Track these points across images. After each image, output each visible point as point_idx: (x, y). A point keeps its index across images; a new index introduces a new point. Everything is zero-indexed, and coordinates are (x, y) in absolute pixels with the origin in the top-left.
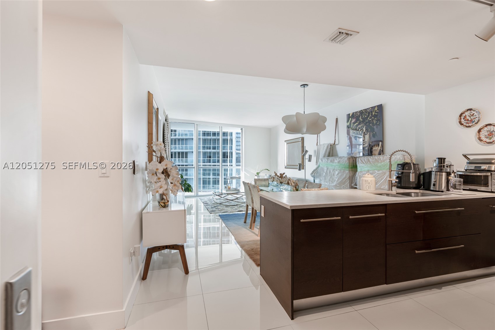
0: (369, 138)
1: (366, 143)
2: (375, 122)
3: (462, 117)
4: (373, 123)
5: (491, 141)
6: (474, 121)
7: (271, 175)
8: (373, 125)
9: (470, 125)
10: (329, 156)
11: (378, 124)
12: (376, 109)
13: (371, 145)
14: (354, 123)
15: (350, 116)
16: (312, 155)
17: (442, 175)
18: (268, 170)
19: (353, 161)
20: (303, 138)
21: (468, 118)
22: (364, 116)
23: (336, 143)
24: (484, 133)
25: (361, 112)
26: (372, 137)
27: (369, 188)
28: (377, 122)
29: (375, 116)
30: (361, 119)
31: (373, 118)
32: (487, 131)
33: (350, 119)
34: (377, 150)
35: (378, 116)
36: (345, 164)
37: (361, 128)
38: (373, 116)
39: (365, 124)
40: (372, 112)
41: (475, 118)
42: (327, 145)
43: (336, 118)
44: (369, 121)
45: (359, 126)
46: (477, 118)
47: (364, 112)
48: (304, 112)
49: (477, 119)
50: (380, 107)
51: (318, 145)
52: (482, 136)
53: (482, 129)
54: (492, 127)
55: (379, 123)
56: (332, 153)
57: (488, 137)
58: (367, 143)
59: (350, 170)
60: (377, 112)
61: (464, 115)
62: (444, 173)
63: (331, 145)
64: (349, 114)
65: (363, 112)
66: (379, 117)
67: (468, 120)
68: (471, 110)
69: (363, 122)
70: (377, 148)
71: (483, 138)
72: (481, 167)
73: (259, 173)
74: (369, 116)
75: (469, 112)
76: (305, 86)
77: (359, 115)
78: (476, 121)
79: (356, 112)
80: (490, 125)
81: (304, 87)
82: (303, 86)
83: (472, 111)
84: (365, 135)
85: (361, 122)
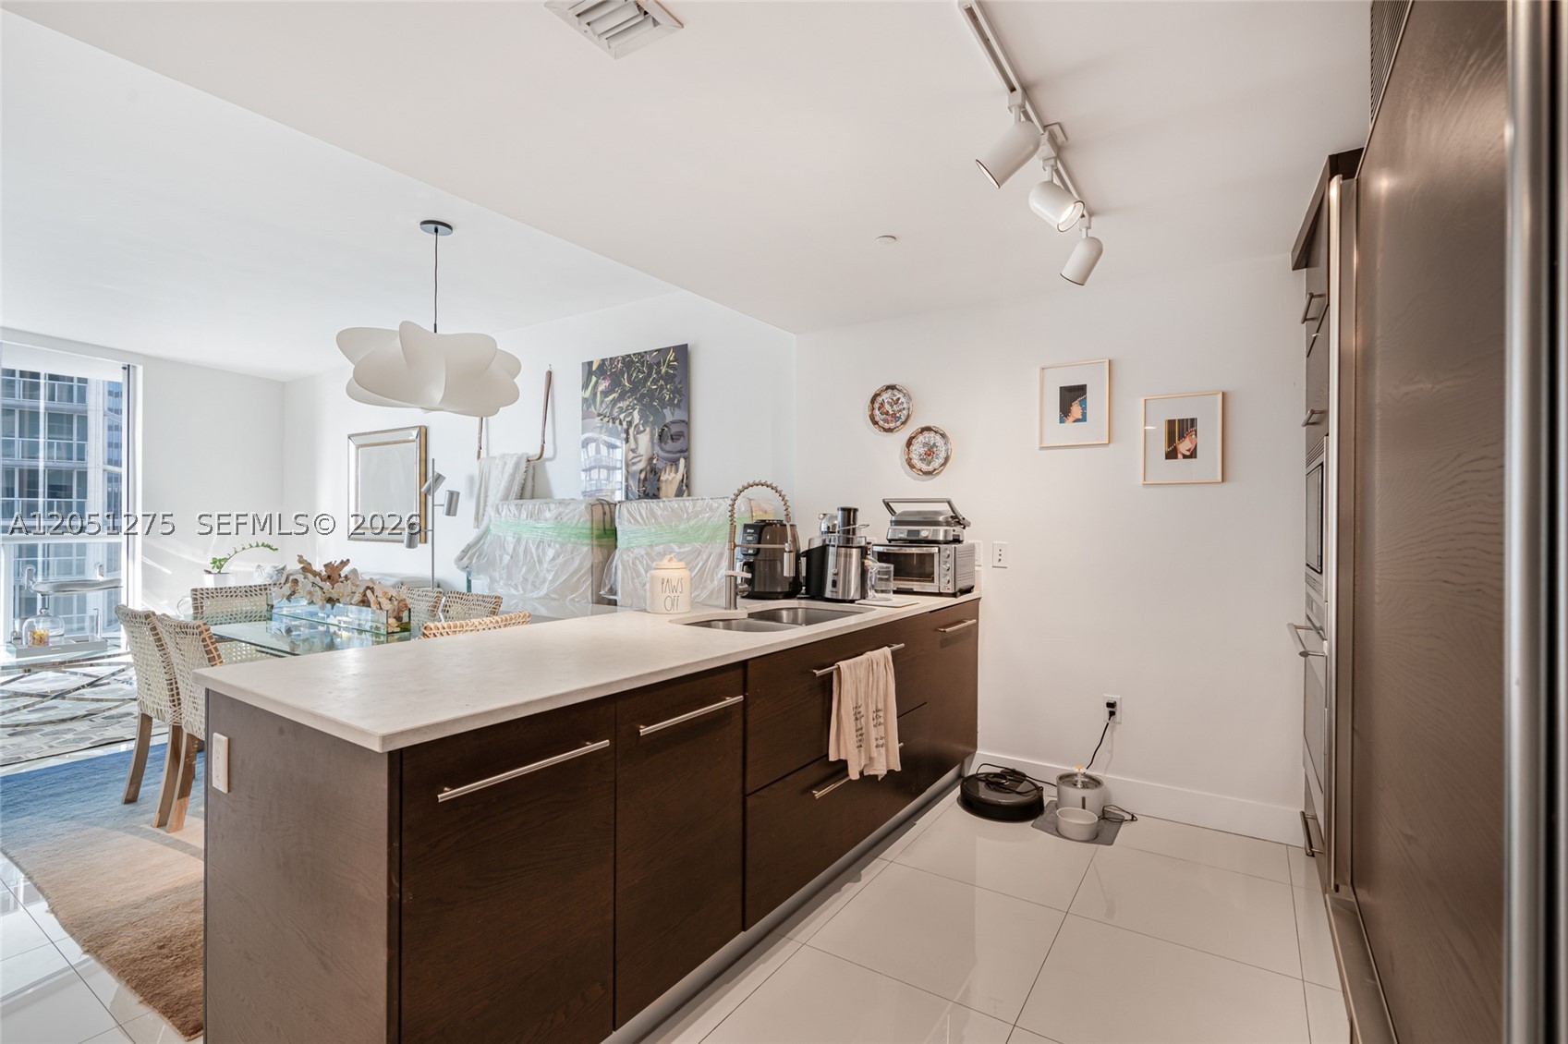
0: (650, 444)
2: (668, 396)
3: (877, 405)
4: (662, 400)
5: (930, 468)
6: (900, 418)
7: (283, 569)
8: (663, 404)
9: (892, 425)
10: (521, 497)
11: (676, 402)
12: (671, 356)
13: (655, 464)
14: (606, 393)
15: (594, 369)
16: (458, 494)
17: (851, 555)
18: (269, 547)
19: (605, 514)
20: (423, 430)
21: (887, 407)
22: (634, 375)
23: (544, 456)
24: (918, 448)
25: (628, 361)
26: (658, 442)
27: (673, 605)
28: (675, 397)
29: (669, 378)
30: (626, 384)
31: (662, 382)
32: (925, 444)
33: (594, 379)
34: (671, 482)
35: (677, 380)
36: (579, 525)
37: (627, 410)
38: (661, 378)
39: (639, 400)
40: (658, 364)
41: (900, 411)
42: (514, 459)
43: (548, 369)
44: (650, 390)
45: (619, 405)
46: (904, 409)
47: (637, 362)
48: (435, 325)
49: (904, 412)
50: (682, 352)
51: (481, 457)
52: (914, 456)
53: (914, 438)
54: (932, 434)
55: (679, 401)
56: (533, 486)
57: (925, 460)
58: (641, 460)
59: (595, 543)
60: (674, 368)
61: (880, 399)
62: (854, 551)
63: (528, 461)
64: (590, 364)
65: (633, 362)
66: (680, 383)
67: (887, 413)
68: (892, 387)
69: (633, 391)
70: (673, 475)
71: (916, 461)
72: (918, 532)
73: (226, 560)
74: (649, 375)
75: (890, 391)
76: (440, 227)
77: (621, 369)
78: (903, 418)
79: (611, 359)
80: (928, 429)
81: (436, 230)
82: (433, 226)
83: (896, 392)
84: (637, 433)
85: (628, 392)
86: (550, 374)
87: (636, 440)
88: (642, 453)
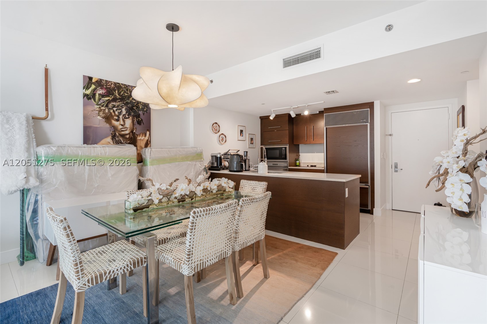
0: (132, 124)
1: (126, 129)
2: (141, 107)
3: (213, 127)
5: (223, 143)
9: (216, 132)
11: (145, 110)
13: (135, 133)
26: (136, 123)
30: (117, 95)
34: (143, 140)
46: (218, 129)
47: (123, 88)
52: (220, 140)
53: (220, 136)
54: (223, 135)
58: (128, 129)
63: (33, 119)
65: (121, 87)
67: (215, 129)
70: (143, 137)
83: (217, 125)
84: (125, 118)
85: (119, 99)
86: (46, 71)
87: (124, 121)
88: (127, 127)
